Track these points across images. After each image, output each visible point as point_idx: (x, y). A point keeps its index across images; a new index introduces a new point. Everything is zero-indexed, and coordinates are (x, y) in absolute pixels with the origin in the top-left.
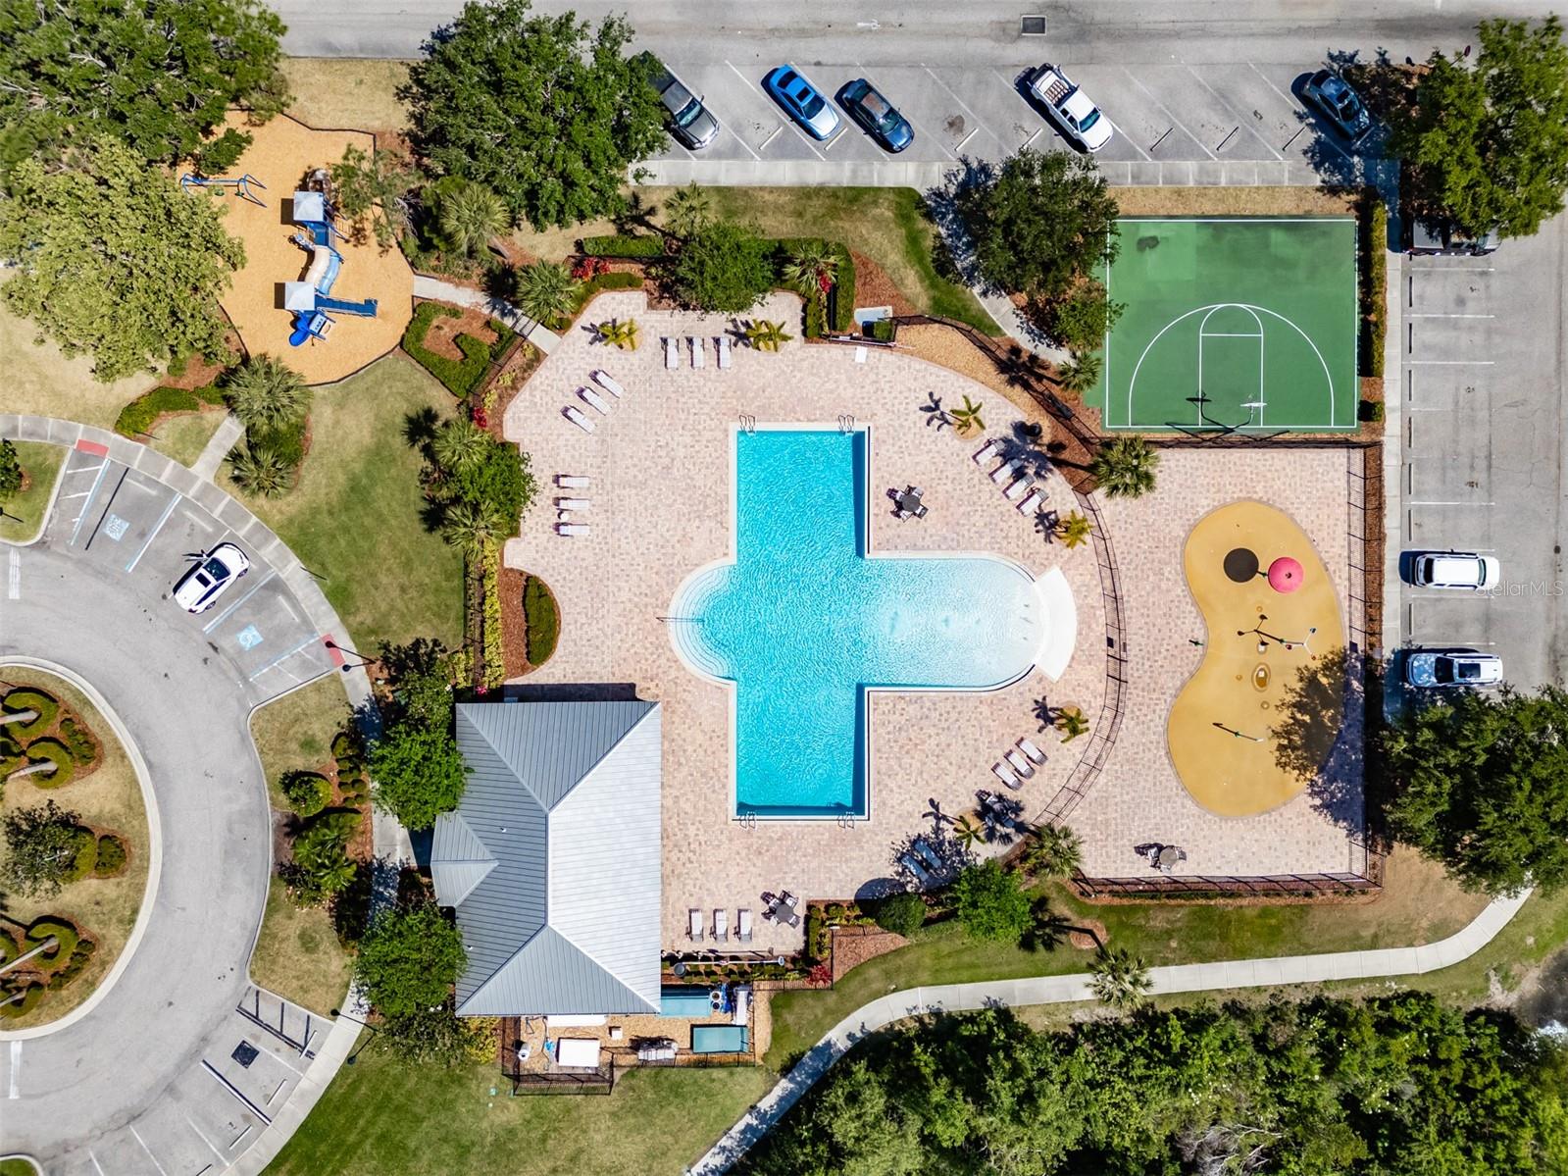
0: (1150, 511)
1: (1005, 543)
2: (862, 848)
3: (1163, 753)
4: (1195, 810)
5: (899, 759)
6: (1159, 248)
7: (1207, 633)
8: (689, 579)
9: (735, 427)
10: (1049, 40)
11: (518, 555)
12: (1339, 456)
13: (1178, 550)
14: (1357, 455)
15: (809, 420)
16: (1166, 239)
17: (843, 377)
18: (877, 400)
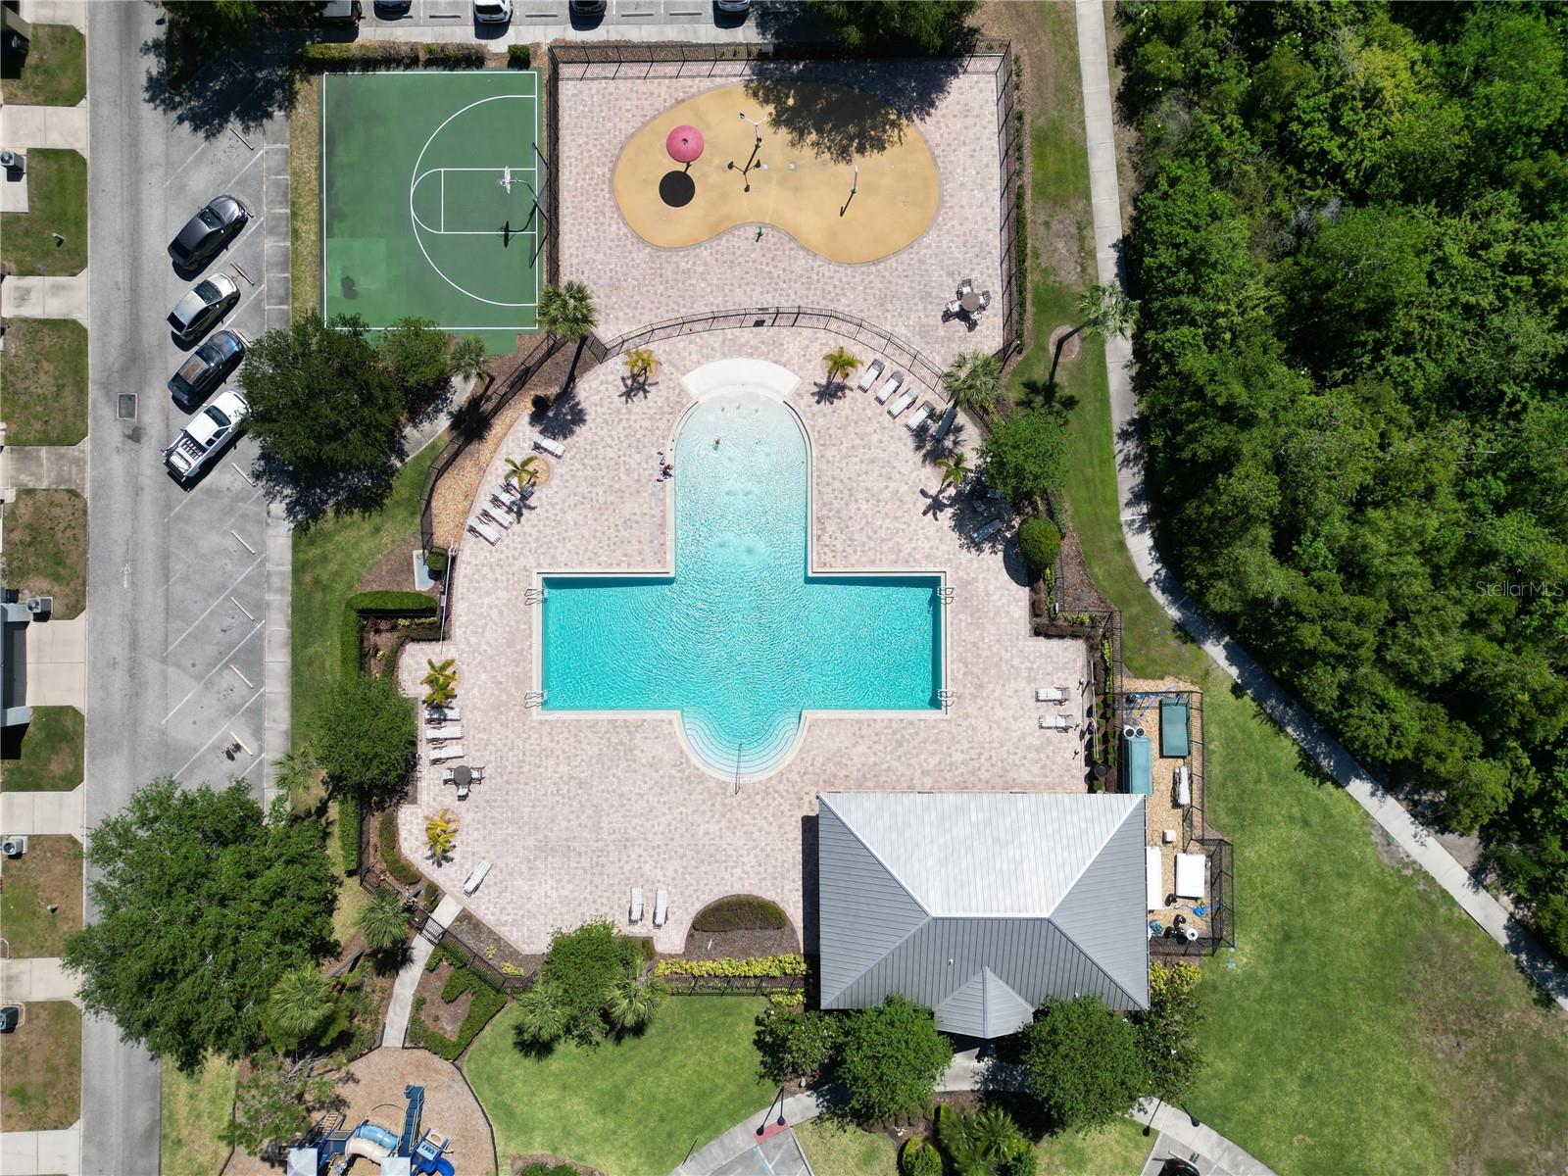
0: (624, 284)
1: (658, 432)
2: (975, 579)
3: (873, 269)
4: (933, 234)
5: (882, 540)
6: (354, 276)
7: (750, 224)
8: (695, 760)
9: (537, 714)
10: (140, 390)
11: (671, 940)
12: (566, 89)
13: (664, 254)
14: (565, 70)
15: (530, 636)
16: (344, 269)
17: (486, 601)
18: (510, 565)
